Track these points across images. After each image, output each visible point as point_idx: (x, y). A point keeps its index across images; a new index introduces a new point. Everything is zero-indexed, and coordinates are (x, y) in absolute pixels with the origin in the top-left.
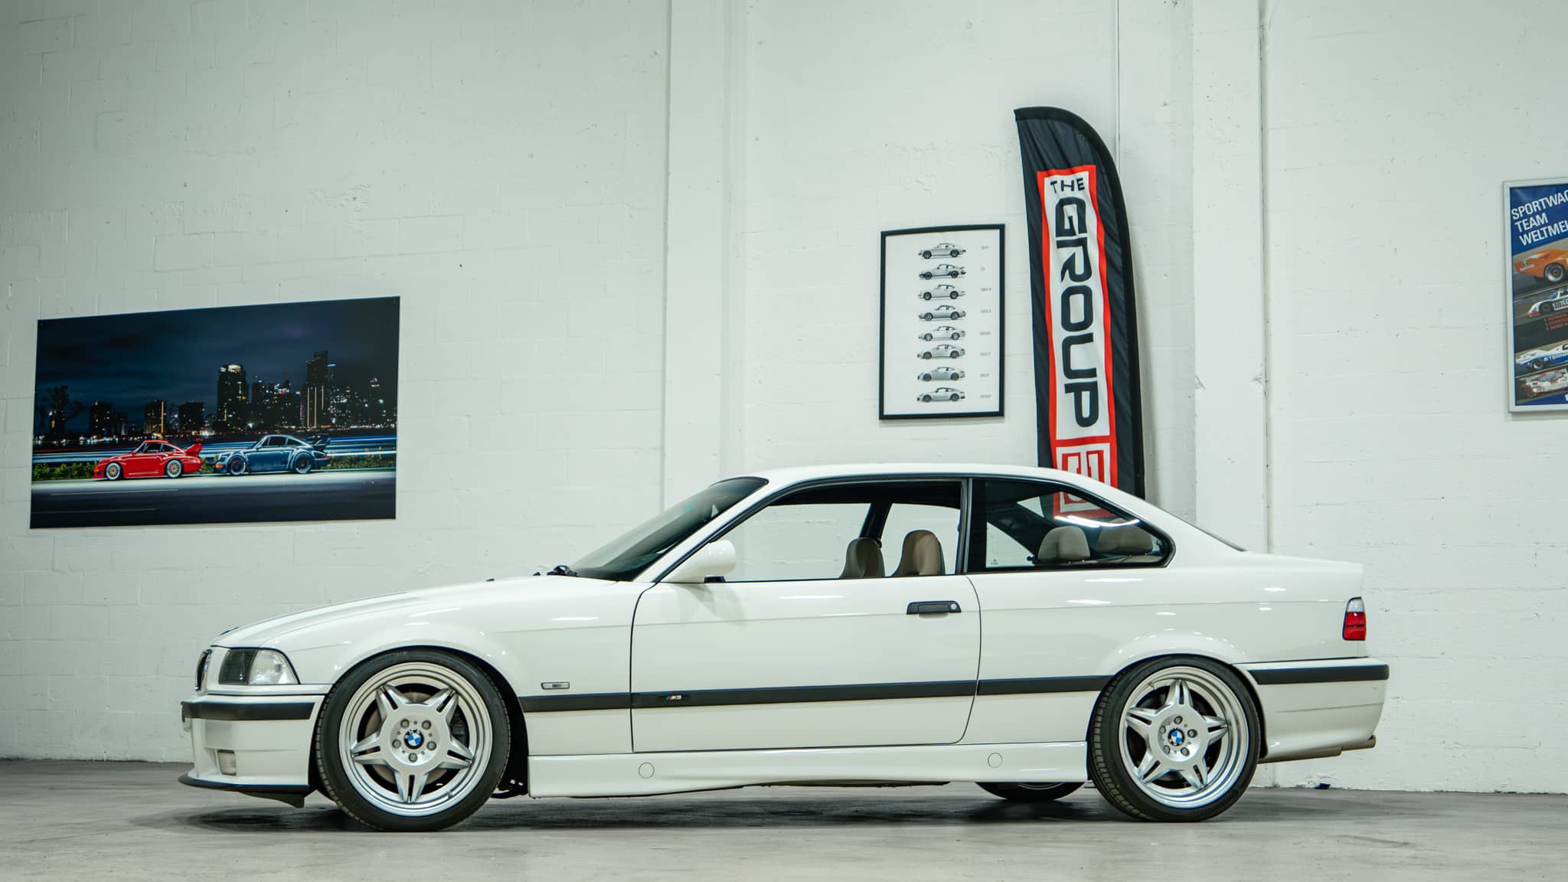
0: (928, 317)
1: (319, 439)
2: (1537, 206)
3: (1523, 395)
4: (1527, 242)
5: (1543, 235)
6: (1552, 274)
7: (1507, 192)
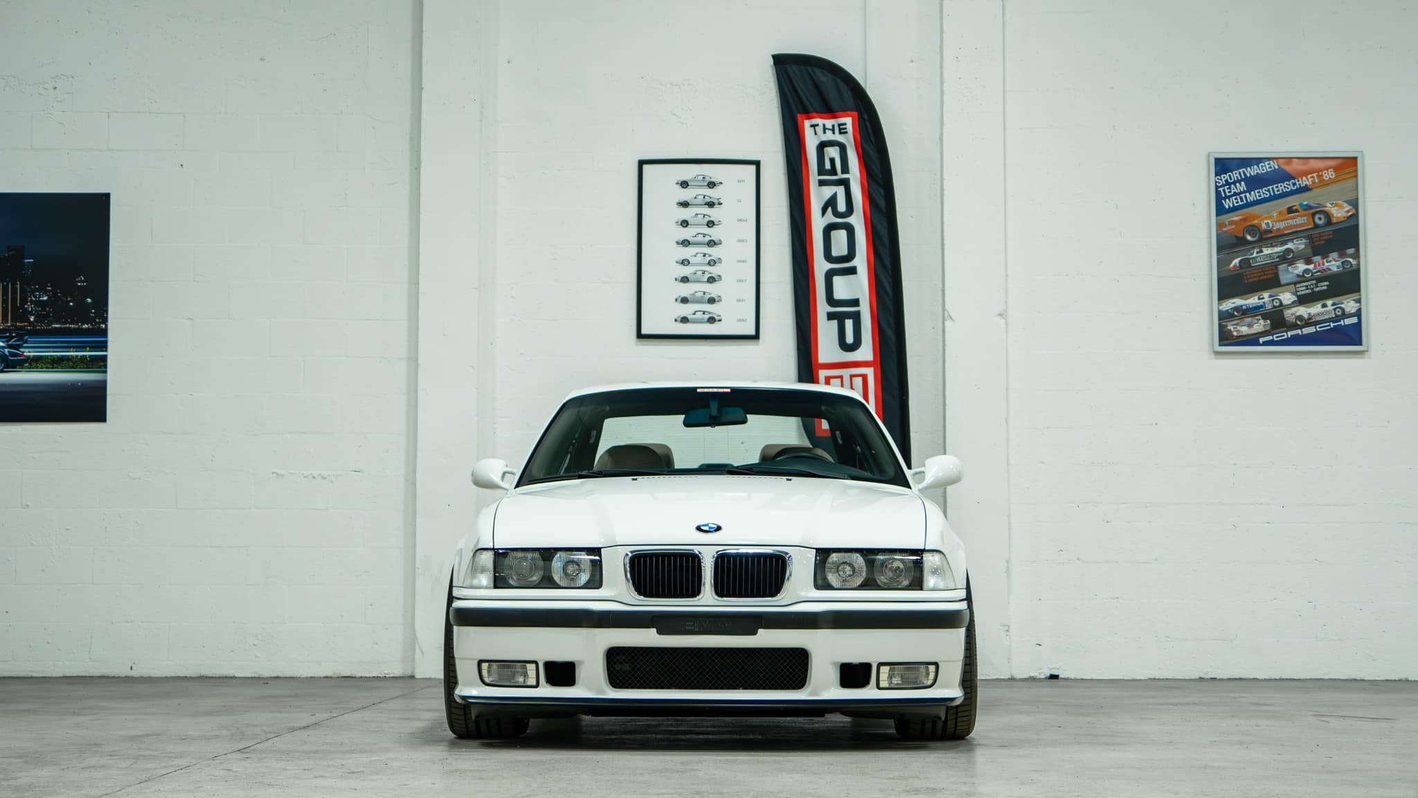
0: (685, 243)
1: (14, 337)
2: (1238, 175)
3: (1226, 338)
4: (1229, 206)
5: (1242, 201)
6: (1250, 234)
7: (1212, 161)
